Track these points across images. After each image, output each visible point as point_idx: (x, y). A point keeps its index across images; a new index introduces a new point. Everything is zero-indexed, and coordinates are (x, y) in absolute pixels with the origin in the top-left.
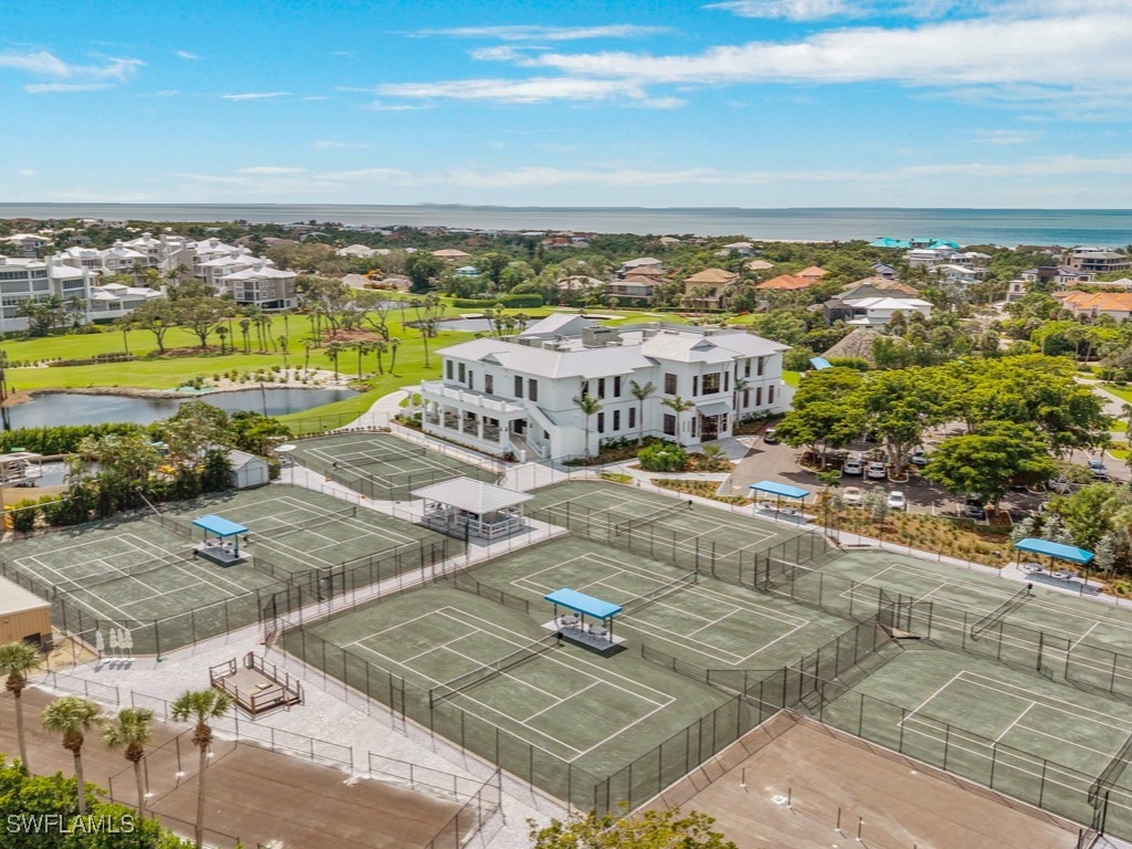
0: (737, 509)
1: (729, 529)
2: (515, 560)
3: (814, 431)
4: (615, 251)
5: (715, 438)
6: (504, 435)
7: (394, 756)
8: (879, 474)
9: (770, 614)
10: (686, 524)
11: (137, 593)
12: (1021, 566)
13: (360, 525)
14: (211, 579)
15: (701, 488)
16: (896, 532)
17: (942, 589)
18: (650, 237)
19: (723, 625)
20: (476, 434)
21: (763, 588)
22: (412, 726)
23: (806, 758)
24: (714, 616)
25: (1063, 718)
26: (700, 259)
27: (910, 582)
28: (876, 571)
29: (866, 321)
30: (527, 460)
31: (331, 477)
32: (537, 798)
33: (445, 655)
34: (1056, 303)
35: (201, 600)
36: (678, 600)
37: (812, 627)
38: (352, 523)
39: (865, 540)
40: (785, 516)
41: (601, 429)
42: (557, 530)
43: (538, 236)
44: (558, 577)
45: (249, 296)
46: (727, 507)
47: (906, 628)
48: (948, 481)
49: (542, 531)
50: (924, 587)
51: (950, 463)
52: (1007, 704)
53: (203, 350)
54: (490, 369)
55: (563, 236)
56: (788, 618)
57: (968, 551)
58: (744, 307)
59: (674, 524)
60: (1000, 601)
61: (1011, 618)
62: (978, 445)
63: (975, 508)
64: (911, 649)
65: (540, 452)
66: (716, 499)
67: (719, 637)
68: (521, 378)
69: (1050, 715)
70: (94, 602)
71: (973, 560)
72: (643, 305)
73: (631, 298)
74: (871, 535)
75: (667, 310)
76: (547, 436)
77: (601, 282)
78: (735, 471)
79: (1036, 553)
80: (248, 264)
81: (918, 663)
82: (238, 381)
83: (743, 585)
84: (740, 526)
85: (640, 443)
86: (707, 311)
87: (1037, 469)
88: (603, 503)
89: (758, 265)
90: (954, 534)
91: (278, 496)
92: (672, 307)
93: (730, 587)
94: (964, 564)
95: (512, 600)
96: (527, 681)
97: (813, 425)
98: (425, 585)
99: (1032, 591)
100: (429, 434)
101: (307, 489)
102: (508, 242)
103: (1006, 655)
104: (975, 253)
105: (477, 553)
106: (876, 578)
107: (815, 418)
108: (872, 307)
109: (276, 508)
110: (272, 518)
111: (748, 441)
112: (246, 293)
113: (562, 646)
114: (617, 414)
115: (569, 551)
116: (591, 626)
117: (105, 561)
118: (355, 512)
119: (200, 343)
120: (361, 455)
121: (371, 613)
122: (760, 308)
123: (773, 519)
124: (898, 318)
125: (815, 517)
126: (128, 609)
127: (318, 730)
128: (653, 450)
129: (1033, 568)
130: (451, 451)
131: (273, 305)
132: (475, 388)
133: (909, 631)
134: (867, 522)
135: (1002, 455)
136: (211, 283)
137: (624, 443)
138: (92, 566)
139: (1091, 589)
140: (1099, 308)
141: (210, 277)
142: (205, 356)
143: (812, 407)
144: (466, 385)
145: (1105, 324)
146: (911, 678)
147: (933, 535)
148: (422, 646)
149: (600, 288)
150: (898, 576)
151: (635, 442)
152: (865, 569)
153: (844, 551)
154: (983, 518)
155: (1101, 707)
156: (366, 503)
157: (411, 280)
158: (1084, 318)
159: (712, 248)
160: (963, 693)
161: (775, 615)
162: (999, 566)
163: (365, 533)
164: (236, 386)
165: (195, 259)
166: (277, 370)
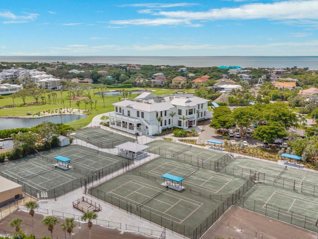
0: (204, 147)
1: (203, 154)
2: (148, 165)
3: (221, 125)
4: (148, 70)
5: (192, 127)
6: (135, 128)
7: (132, 225)
8: (239, 136)
9: (221, 178)
10: (191, 152)
11: (42, 180)
12: (282, 161)
13: (100, 156)
14: (63, 175)
15: (192, 141)
16: (247, 153)
17: (263, 168)
18: (158, 66)
19: (210, 181)
20: (126, 128)
21: (217, 170)
22: (133, 216)
23: (242, 219)
24: (206, 179)
25: (304, 203)
26: (172, 72)
27: (255, 167)
28: (245, 164)
29: (224, 91)
30: (142, 135)
31: (88, 142)
32: (174, 234)
33: (137, 194)
34: (273, 85)
35: (62, 181)
36: (195, 175)
37: (233, 181)
38: (98, 156)
39: (240, 155)
40: (217, 149)
41: (161, 126)
42: (157, 156)
43: (126, 66)
44: (161, 170)
45: (47, 86)
46: (201, 147)
47: (257, 180)
48: (260, 138)
49: (153, 156)
50: (259, 168)
51: (260, 133)
52: (289, 200)
53: (37, 103)
54: (129, 109)
55: (133, 66)
56: (226, 179)
57: (267, 157)
58: (189, 87)
59: (188, 152)
60: (279, 171)
61: (283, 176)
62: (267, 128)
63: (266, 145)
64: (260, 186)
65: (146, 133)
66: (197, 145)
67: (210, 185)
68: (139, 112)
69: (300, 203)
70: (30, 183)
71: (269, 160)
72: (160, 87)
73: (157, 85)
74: (241, 154)
75: (168, 88)
76: (147, 128)
77: (148, 80)
78: (200, 136)
79: (285, 157)
80: (46, 77)
81: (263, 190)
82: (51, 113)
83: (211, 170)
84: (206, 152)
85: (172, 129)
86: (179, 88)
87: (283, 134)
88: (167, 147)
89: (191, 75)
90: (262, 153)
91: (74, 148)
92: (168, 87)
93: (208, 171)
94: (268, 161)
95: (150, 177)
96: (162, 201)
97: (221, 123)
98: (124, 174)
99: (287, 168)
100: (112, 128)
101: (82, 146)
102: (117, 68)
103: (285, 186)
104: (247, 70)
105: (137, 163)
106: (246, 166)
107: (221, 121)
108: (226, 87)
109: (75, 152)
110: (74, 155)
111: (201, 127)
112: (46, 86)
113: (168, 190)
114: (165, 121)
115: (162, 162)
116: (175, 184)
117: (30, 170)
118: (98, 153)
119: (36, 101)
120: (94, 135)
121: (112, 183)
122: (193, 87)
123: (214, 150)
124: (233, 90)
125: (225, 149)
126: (41, 185)
127: (108, 218)
128: (177, 131)
129: (286, 162)
130: (120, 133)
131: (54, 89)
132: (124, 114)
133: (258, 181)
134: (239, 150)
135: (274, 131)
136: (35, 82)
137: (168, 129)
138: (26, 172)
139: (301, 167)
140: (285, 87)
141: (35, 81)
142: (37, 105)
143: (220, 118)
144: (122, 114)
145: (287, 91)
146: (262, 194)
147: (257, 153)
148: (130, 192)
149: (148, 82)
150: (251, 165)
151: (171, 128)
152: (242, 163)
153: (235, 159)
154: (268, 148)
155: (312, 200)
156: (100, 150)
157: (93, 80)
158: (281, 89)
159: (175, 69)
160: (277, 198)
161: (222, 178)
162: (276, 161)
163: (103, 159)
164: (50, 114)
165: (29, 75)
166: (61, 109)
